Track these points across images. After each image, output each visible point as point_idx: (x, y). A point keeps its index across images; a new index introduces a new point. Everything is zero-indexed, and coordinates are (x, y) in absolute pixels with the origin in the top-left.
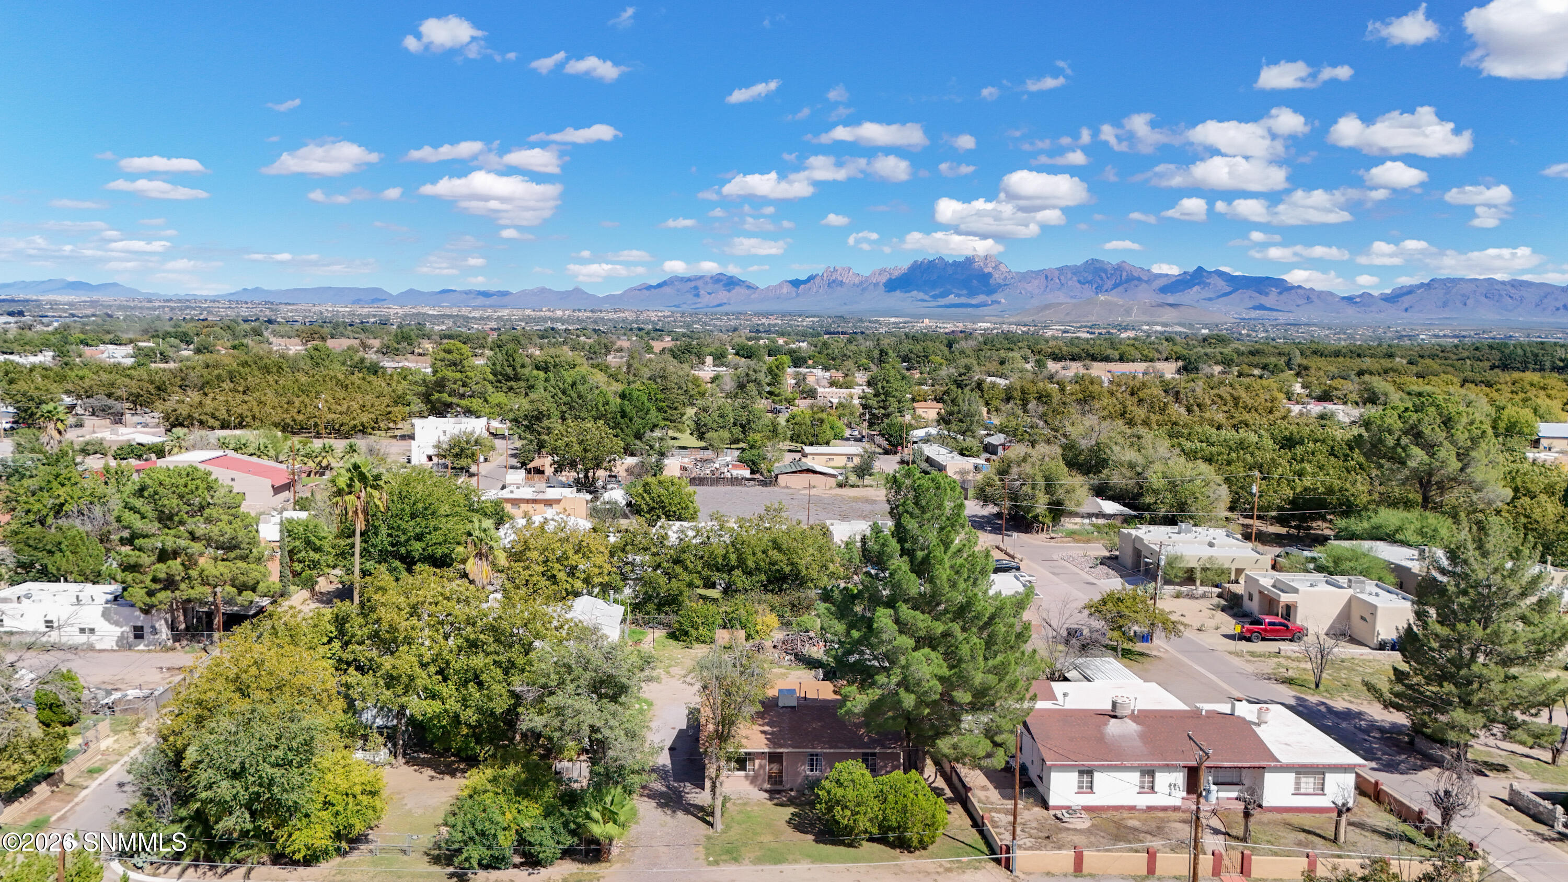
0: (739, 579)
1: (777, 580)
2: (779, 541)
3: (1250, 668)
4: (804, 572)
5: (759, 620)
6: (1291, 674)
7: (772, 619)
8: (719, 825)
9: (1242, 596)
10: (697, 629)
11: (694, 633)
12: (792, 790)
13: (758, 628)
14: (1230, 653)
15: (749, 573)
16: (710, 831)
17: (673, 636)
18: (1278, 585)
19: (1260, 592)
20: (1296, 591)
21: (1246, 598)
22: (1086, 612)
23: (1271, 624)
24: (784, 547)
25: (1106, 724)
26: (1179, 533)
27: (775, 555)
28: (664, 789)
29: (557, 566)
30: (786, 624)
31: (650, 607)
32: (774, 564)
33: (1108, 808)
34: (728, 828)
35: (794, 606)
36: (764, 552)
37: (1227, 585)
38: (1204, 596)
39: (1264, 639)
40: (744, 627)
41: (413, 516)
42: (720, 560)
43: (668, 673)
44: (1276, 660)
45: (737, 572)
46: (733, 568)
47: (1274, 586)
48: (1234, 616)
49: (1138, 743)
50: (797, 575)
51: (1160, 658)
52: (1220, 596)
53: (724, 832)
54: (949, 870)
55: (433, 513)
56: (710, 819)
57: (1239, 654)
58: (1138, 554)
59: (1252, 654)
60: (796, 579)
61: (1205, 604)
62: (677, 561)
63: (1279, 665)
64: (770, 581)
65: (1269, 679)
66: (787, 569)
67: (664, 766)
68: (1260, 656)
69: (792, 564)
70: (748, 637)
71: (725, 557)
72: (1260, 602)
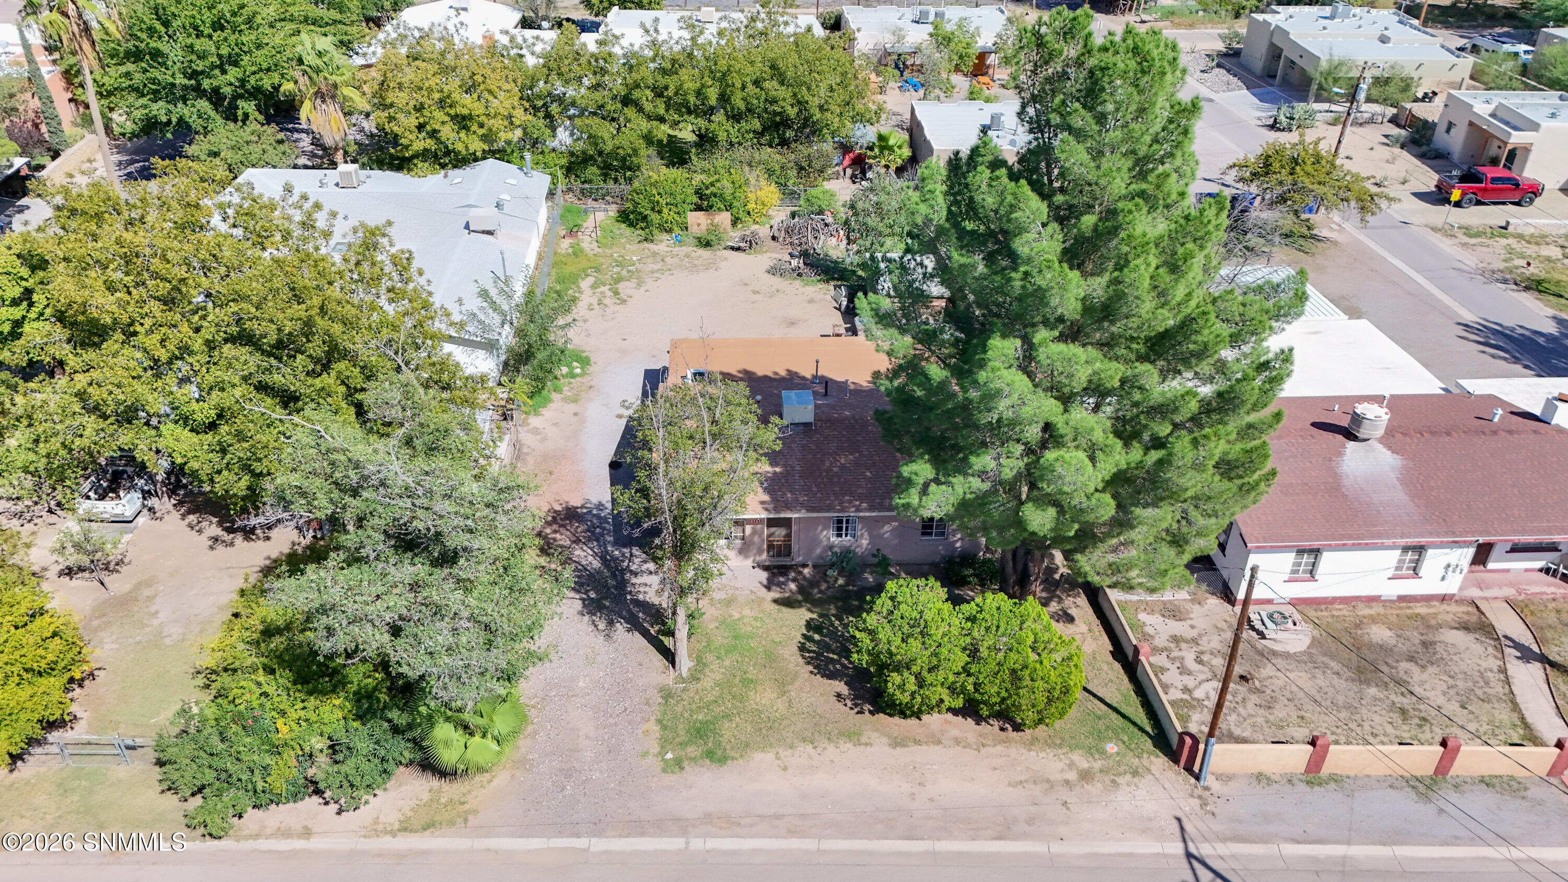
0: (720, 124)
1: (777, 126)
2: (780, 64)
3: (1470, 260)
4: (818, 116)
5: (752, 196)
6: (1535, 271)
7: (769, 192)
8: (685, 662)
9: (1434, 125)
10: (660, 212)
11: (654, 217)
12: (805, 566)
13: (751, 206)
14: (1434, 229)
15: (736, 117)
16: (669, 678)
17: (624, 217)
18: (1499, 113)
19: (1471, 124)
20: (1535, 127)
21: (1442, 128)
22: (1234, 172)
23: (1494, 180)
24: (789, 74)
25: (1340, 454)
26: (1332, 17)
27: (771, 85)
28: (596, 564)
29: (439, 115)
30: (789, 195)
31: (592, 171)
32: (774, 101)
33: (1334, 600)
34: (700, 663)
35: (802, 168)
36: (756, 83)
37: (1408, 106)
38: (1371, 121)
39: (1479, 203)
40: (729, 207)
41: (218, 26)
42: (692, 99)
43: (616, 293)
44: (1504, 242)
45: (719, 117)
46: (712, 110)
47: (1493, 115)
48: (1422, 157)
49: (1400, 495)
50: (806, 119)
51: (1335, 243)
52: (1394, 121)
53: (695, 677)
54: (1086, 776)
55: (249, 21)
56: (668, 642)
57: (1446, 231)
58: (1275, 53)
59: (1467, 231)
60: (805, 126)
61: (1374, 135)
62: (626, 101)
63: (1510, 251)
64: (765, 129)
65: (1505, 281)
66: (792, 112)
67: (600, 506)
68: (1478, 235)
69: (799, 102)
70: (735, 222)
71: (699, 93)
72: (1468, 137)
